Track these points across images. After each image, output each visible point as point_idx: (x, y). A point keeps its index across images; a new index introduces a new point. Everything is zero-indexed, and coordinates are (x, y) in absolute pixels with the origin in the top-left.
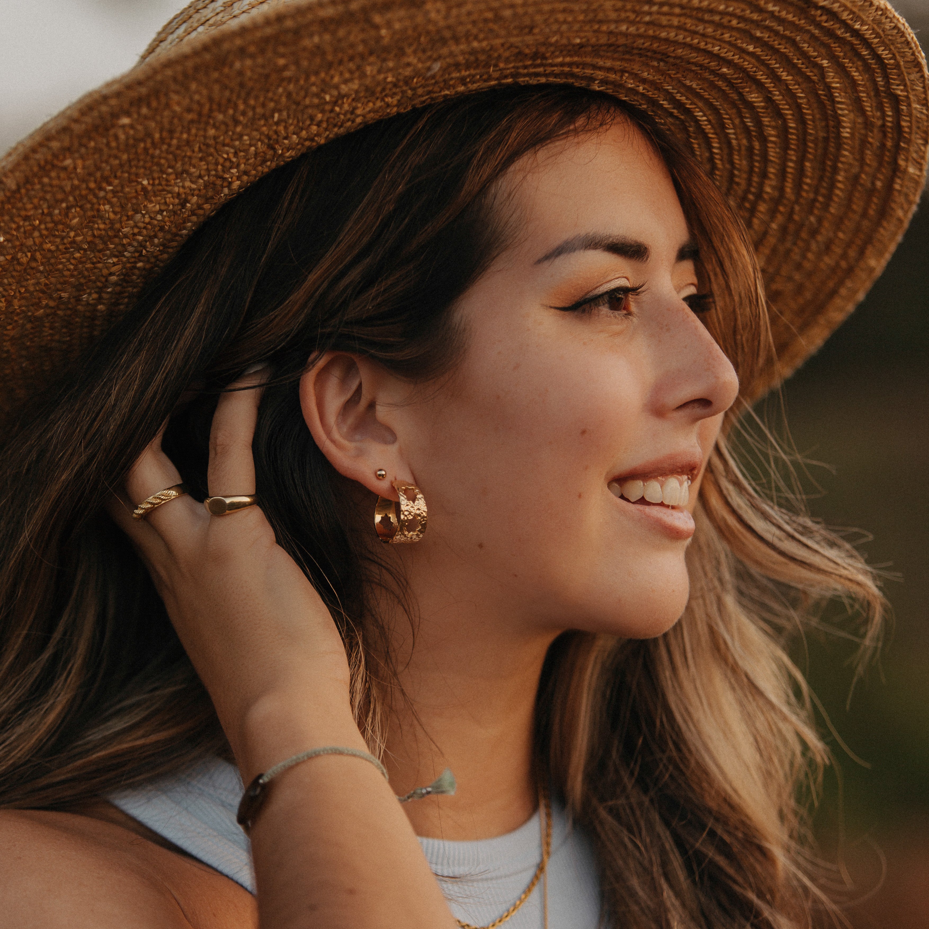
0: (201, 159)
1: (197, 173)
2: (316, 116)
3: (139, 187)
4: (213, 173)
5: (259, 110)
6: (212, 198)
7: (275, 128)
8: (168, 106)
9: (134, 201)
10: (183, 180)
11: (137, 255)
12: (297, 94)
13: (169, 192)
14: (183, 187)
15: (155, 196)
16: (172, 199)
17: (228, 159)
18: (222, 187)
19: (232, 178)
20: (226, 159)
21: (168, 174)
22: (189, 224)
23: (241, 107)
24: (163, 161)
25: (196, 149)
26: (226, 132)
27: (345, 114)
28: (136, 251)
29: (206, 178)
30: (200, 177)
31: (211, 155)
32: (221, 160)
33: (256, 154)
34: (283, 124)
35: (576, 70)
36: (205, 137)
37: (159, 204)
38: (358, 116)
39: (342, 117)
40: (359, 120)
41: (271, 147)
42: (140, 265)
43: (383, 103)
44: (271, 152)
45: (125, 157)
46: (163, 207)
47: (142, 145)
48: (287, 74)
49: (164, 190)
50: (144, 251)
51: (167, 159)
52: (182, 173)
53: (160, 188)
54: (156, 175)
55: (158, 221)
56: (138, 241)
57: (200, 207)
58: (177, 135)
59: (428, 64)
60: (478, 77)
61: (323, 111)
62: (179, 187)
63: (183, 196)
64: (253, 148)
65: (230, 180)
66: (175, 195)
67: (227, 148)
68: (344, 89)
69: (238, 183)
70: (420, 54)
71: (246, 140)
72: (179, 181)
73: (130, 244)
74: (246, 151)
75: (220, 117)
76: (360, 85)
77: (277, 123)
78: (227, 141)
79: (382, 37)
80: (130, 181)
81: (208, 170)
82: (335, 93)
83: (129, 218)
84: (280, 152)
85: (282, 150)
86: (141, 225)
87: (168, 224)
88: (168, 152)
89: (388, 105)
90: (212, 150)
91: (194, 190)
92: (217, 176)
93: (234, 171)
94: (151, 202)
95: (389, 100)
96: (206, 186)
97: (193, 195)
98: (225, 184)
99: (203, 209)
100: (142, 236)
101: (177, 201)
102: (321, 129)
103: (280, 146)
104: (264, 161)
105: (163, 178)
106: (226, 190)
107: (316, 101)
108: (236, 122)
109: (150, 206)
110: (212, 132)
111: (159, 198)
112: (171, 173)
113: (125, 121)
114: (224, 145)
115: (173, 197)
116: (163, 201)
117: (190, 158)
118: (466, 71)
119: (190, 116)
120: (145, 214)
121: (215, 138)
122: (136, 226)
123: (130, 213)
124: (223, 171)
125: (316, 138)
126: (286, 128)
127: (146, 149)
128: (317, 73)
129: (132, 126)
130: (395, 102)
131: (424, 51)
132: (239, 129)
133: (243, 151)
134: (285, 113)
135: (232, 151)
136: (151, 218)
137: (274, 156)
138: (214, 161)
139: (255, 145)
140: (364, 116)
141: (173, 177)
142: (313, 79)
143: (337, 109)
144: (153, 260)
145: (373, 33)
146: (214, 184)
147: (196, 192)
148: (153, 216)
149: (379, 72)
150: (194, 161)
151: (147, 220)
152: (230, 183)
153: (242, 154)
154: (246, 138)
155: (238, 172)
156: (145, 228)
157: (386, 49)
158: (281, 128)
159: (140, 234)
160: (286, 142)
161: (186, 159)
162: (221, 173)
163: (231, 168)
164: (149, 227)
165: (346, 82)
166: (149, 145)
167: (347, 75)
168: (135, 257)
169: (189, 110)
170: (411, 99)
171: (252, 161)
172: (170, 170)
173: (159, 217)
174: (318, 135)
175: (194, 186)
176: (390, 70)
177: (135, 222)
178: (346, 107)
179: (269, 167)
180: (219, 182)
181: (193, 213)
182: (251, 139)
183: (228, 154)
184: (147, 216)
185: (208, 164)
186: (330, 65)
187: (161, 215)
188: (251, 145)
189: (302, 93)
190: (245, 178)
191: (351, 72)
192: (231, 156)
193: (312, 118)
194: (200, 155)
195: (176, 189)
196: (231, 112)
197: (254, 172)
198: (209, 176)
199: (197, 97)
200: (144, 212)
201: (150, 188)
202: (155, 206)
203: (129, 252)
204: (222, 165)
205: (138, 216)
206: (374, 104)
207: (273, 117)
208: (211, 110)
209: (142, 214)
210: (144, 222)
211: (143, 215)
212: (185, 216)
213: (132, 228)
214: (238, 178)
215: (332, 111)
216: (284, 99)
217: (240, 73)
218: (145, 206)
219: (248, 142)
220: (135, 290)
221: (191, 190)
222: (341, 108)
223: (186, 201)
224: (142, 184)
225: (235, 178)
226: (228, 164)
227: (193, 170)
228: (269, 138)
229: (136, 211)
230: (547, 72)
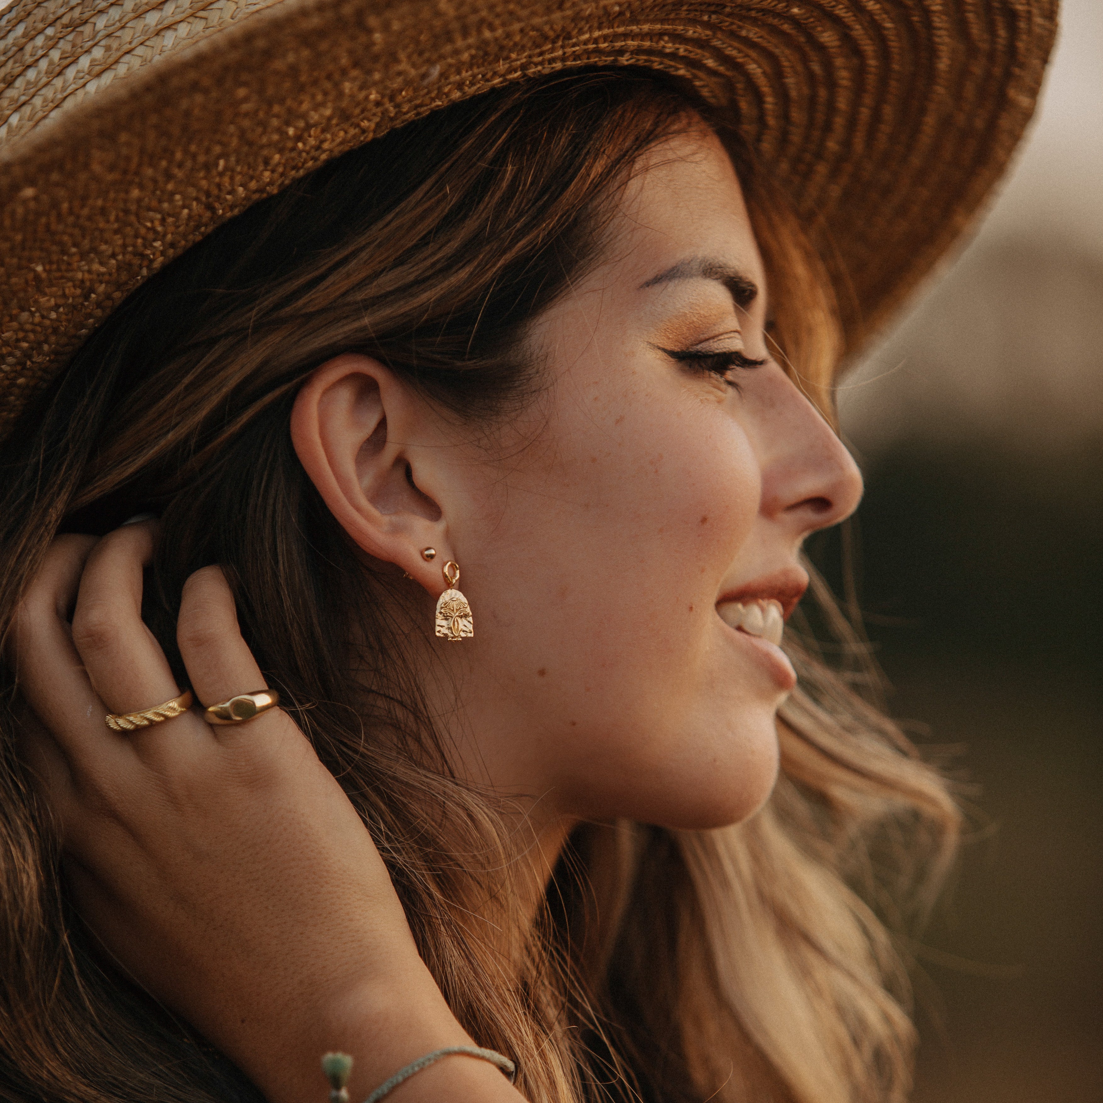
0: (116, 232)
1: (110, 252)
2: (271, 158)
3: (31, 276)
4: (130, 249)
5: (202, 159)
6: (126, 283)
7: (217, 180)
8: (86, 166)
9: (21, 295)
10: (90, 262)
11: (19, 368)
12: (253, 130)
13: (71, 280)
14: (89, 272)
15: (51, 285)
16: (72, 289)
17: (153, 229)
18: (141, 267)
19: (154, 254)
20: (148, 229)
21: (71, 255)
22: (91, 321)
23: (179, 155)
24: (66, 238)
25: (112, 218)
26: (153, 192)
27: (308, 153)
28: (18, 363)
29: (120, 257)
30: (114, 256)
31: (131, 225)
32: (143, 231)
33: (190, 217)
34: (229, 173)
35: (603, 45)
36: (125, 201)
37: (55, 297)
38: (324, 151)
39: (304, 154)
40: (324, 157)
41: (210, 207)
42: (21, 381)
43: (357, 130)
44: (208, 214)
45: (19, 237)
46: (61, 301)
47: (43, 220)
48: (246, 107)
49: (62, 277)
50: (28, 363)
51: (71, 235)
52: (89, 252)
53: (58, 274)
54: (55, 258)
55: (51, 320)
56: (20, 349)
57: (108, 297)
58: (91, 202)
59: (423, 69)
60: (480, 76)
61: (281, 151)
62: (83, 272)
63: (88, 284)
64: (186, 211)
65: (152, 256)
66: (77, 283)
67: (151, 214)
68: (314, 117)
69: (161, 259)
70: (415, 57)
71: (178, 201)
72: (83, 263)
73: (10, 354)
74: (176, 216)
75: (149, 172)
76: (334, 109)
77: (221, 174)
78: (154, 203)
79: (374, 44)
80: (20, 268)
81: (124, 246)
82: (301, 124)
83: (13, 318)
84: (221, 211)
85: (223, 209)
86: (28, 327)
87: (64, 323)
88: (75, 225)
89: (364, 131)
90: (133, 218)
91: (103, 274)
92: (135, 254)
93: (157, 244)
94: (45, 294)
95: (365, 124)
96: (119, 268)
97: (101, 282)
98: (145, 263)
99: (112, 299)
100: (27, 342)
101: (78, 291)
102: (276, 175)
103: (221, 204)
104: (197, 227)
105: (63, 261)
106: (145, 272)
107: (275, 137)
108: (169, 176)
109: (43, 300)
110: (135, 193)
111: (54, 289)
112: (74, 254)
113: (29, 192)
114: (149, 209)
115: (74, 287)
116: (60, 293)
117: (102, 231)
118: (467, 71)
119: (110, 177)
120: (35, 312)
121: (139, 201)
122: (22, 329)
123: (14, 312)
124: (145, 247)
125: (268, 188)
126: (232, 178)
127: (48, 226)
128: (282, 101)
129: (35, 198)
130: (373, 125)
131: (421, 54)
132: (170, 187)
133: (172, 216)
134: (233, 159)
135: (159, 216)
136: (43, 317)
137: (211, 219)
138: (132, 233)
139: (189, 207)
140: (331, 151)
141: (76, 258)
142: (276, 109)
143: (300, 145)
144: (40, 373)
145: (363, 39)
146: (130, 264)
147: (107, 277)
148: (45, 313)
149: (361, 88)
150: (107, 235)
151: (37, 319)
152: (151, 261)
153: (170, 220)
154: (178, 197)
155: (163, 244)
156: (33, 331)
157: (376, 58)
158: (226, 180)
159: (25, 339)
160: (229, 197)
161: (97, 233)
162: (141, 249)
163: (155, 240)
164: (39, 329)
165: (316, 107)
166: (53, 219)
167: (319, 98)
168: (16, 371)
169: (112, 168)
170: (392, 119)
171: (182, 229)
172: (74, 250)
173: (53, 315)
174: (271, 183)
175: (103, 269)
176: (375, 84)
177: (20, 323)
178: (312, 142)
179: (202, 234)
180: (136, 261)
181: (99, 305)
182: (184, 198)
183: (152, 222)
184: (37, 314)
185: (124, 237)
186: (302, 88)
187: (56, 311)
188: (184, 207)
189: (260, 130)
190: (171, 251)
191: (326, 94)
192: (157, 223)
193: (267, 162)
194: (116, 226)
195: (80, 275)
196: (164, 163)
197: (183, 243)
198: (124, 254)
199: (124, 151)
200: (33, 309)
201: (44, 275)
202: (49, 300)
203: (9, 365)
204: (144, 238)
205: (25, 316)
206: (346, 132)
207: (217, 165)
208: (140, 165)
209: (31, 311)
210: (32, 323)
211: (32, 314)
212: (89, 311)
213: (15, 331)
214: (163, 253)
215: (294, 149)
216: (235, 142)
217: (187, 114)
218: (36, 302)
219: (180, 203)
220: (12, 415)
221: (98, 275)
222: (304, 144)
223: (92, 290)
224: (35, 271)
225: (158, 254)
226: (151, 236)
227: (103, 247)
228: (208, 194)
229: (22, 309)
230: (567, 55)
